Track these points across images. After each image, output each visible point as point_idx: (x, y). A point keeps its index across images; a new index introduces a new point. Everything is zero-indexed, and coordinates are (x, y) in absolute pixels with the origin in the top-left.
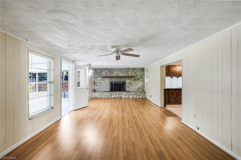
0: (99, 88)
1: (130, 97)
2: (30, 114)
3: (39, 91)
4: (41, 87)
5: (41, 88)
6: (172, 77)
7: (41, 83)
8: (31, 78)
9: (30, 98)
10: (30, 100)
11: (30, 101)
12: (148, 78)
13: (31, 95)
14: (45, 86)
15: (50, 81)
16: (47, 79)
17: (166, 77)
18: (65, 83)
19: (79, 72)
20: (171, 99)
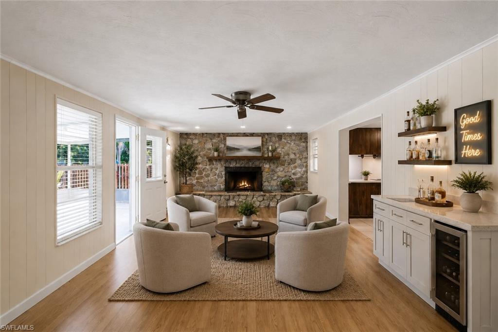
0: (197, 182)
1: (271, 203)
2: (59, 236)
3: (73, 187)
4: (77, 177)
5: (77, 180)
6: (362, 156)
7: (77, 170)
8: (61, 158)
9: (58, 201)
10: (58, 205)
11: (58, 208)
12: (317, 157)
13: (61, 194)
14: (86, 176)
15: (96, 164)
16: (88, 161)
17: (350, 156)
18: (123, 168)
19: (149, 143)
20: (360, 205)
